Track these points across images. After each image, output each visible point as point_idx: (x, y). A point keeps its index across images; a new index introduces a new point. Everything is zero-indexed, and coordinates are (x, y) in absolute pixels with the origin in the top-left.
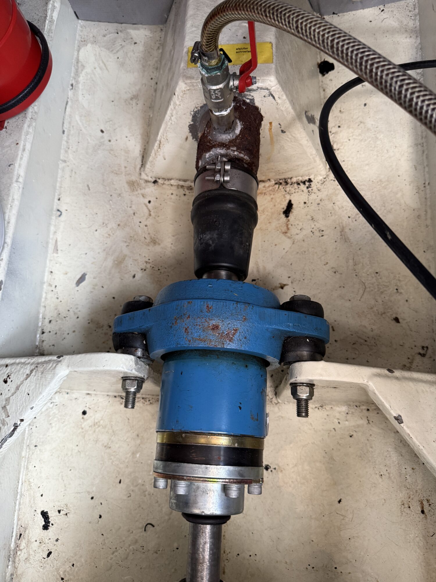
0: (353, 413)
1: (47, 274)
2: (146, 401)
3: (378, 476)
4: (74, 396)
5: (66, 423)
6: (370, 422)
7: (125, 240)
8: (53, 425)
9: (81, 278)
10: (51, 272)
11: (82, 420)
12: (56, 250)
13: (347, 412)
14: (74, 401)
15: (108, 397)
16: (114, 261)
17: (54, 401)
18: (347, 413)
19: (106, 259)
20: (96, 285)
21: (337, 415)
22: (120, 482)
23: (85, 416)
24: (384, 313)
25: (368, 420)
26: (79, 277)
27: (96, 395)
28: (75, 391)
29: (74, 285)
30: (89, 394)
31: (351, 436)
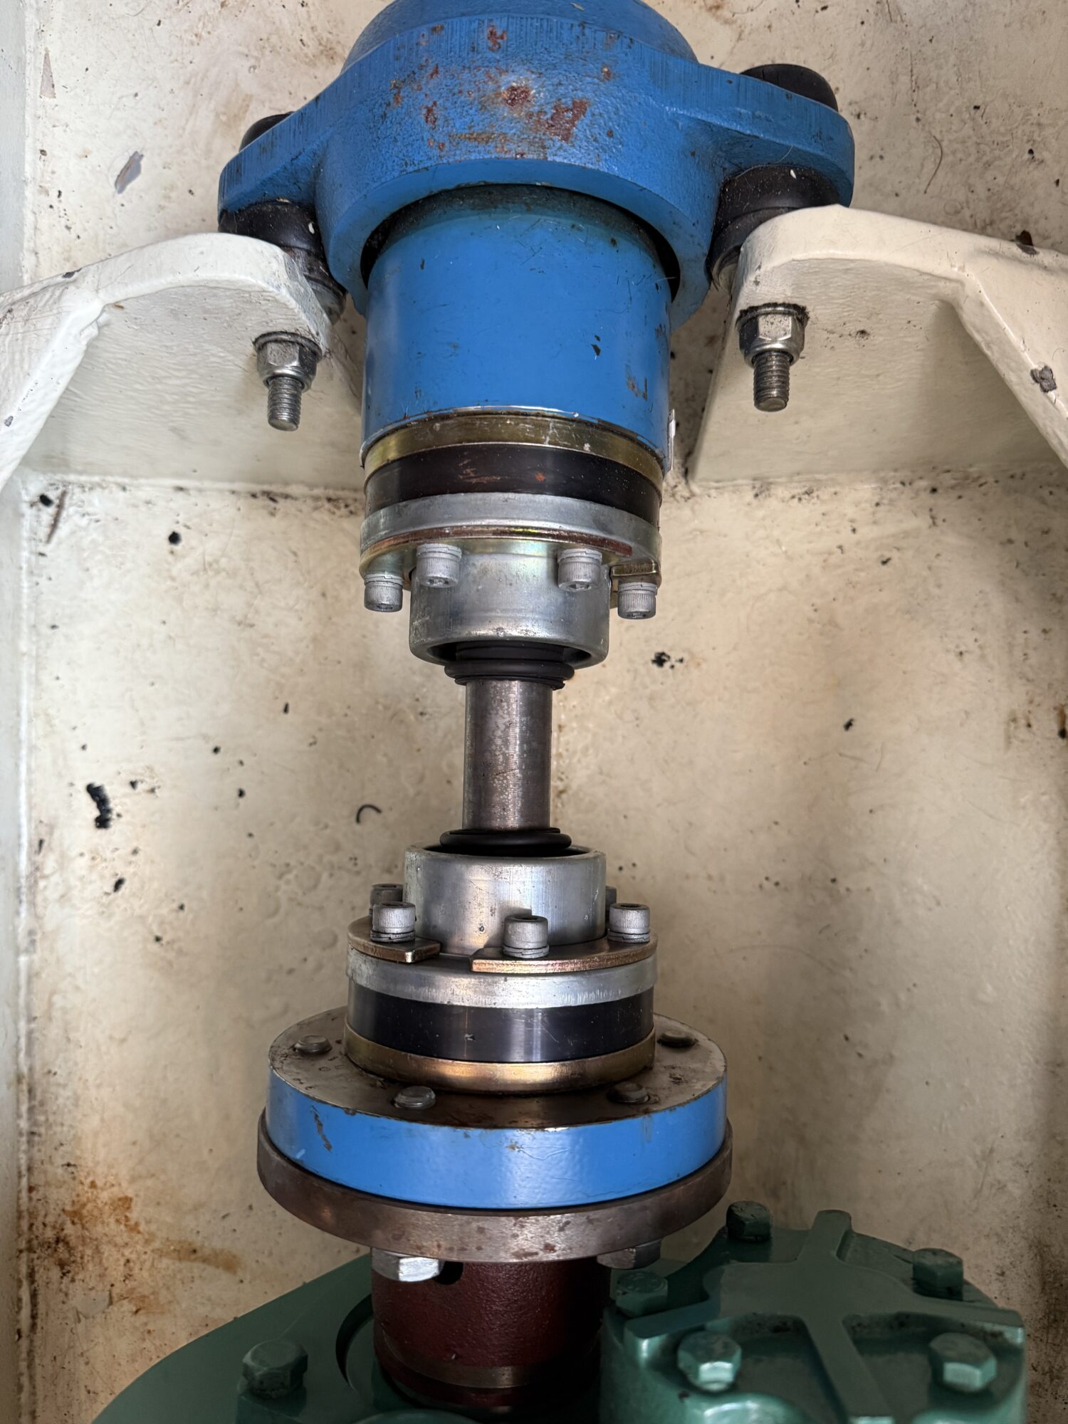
0: (891, 502)
1: (30, 156)
2: (339, 508)
3: (952, 657)
4: (143, 494)
5: (129, 565)
6: (939, 522)
7: (243, 49)
8: (94, 571)
9: (127, 168)
10: (43, 152)
11: (170, 558)
12: (49, 85)
13: (876, 499)
14: (143, 508)
15: (233, 498)
16: (217, 115)
17: (90, 510)
18: (877, 504)
19: (193, 109)
20: (172, 187)
21: (850, 511)
22: (286, 710)
23: (177, 548)
24: (992, 223)
25: (933, 518)
26: (121, 164)
27: (200, 490)
28: (142, 481)
29: (112, 189)
30: (181, 489)
31: (884, 563)
